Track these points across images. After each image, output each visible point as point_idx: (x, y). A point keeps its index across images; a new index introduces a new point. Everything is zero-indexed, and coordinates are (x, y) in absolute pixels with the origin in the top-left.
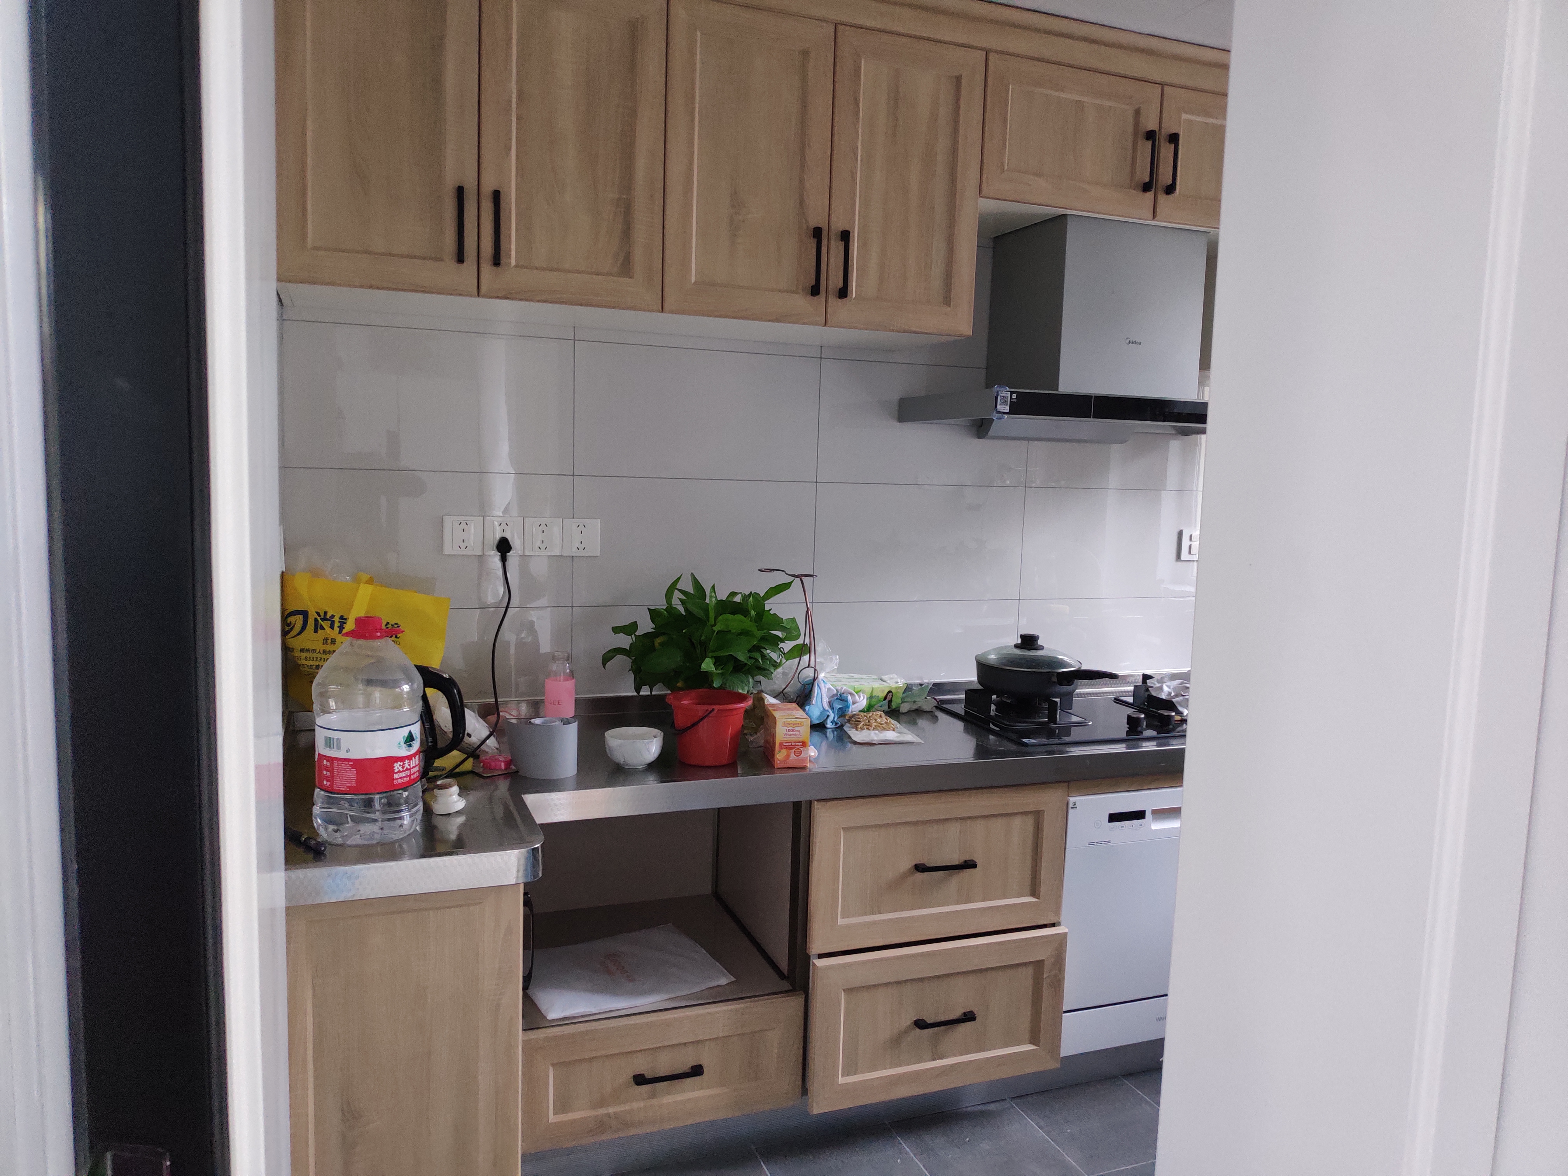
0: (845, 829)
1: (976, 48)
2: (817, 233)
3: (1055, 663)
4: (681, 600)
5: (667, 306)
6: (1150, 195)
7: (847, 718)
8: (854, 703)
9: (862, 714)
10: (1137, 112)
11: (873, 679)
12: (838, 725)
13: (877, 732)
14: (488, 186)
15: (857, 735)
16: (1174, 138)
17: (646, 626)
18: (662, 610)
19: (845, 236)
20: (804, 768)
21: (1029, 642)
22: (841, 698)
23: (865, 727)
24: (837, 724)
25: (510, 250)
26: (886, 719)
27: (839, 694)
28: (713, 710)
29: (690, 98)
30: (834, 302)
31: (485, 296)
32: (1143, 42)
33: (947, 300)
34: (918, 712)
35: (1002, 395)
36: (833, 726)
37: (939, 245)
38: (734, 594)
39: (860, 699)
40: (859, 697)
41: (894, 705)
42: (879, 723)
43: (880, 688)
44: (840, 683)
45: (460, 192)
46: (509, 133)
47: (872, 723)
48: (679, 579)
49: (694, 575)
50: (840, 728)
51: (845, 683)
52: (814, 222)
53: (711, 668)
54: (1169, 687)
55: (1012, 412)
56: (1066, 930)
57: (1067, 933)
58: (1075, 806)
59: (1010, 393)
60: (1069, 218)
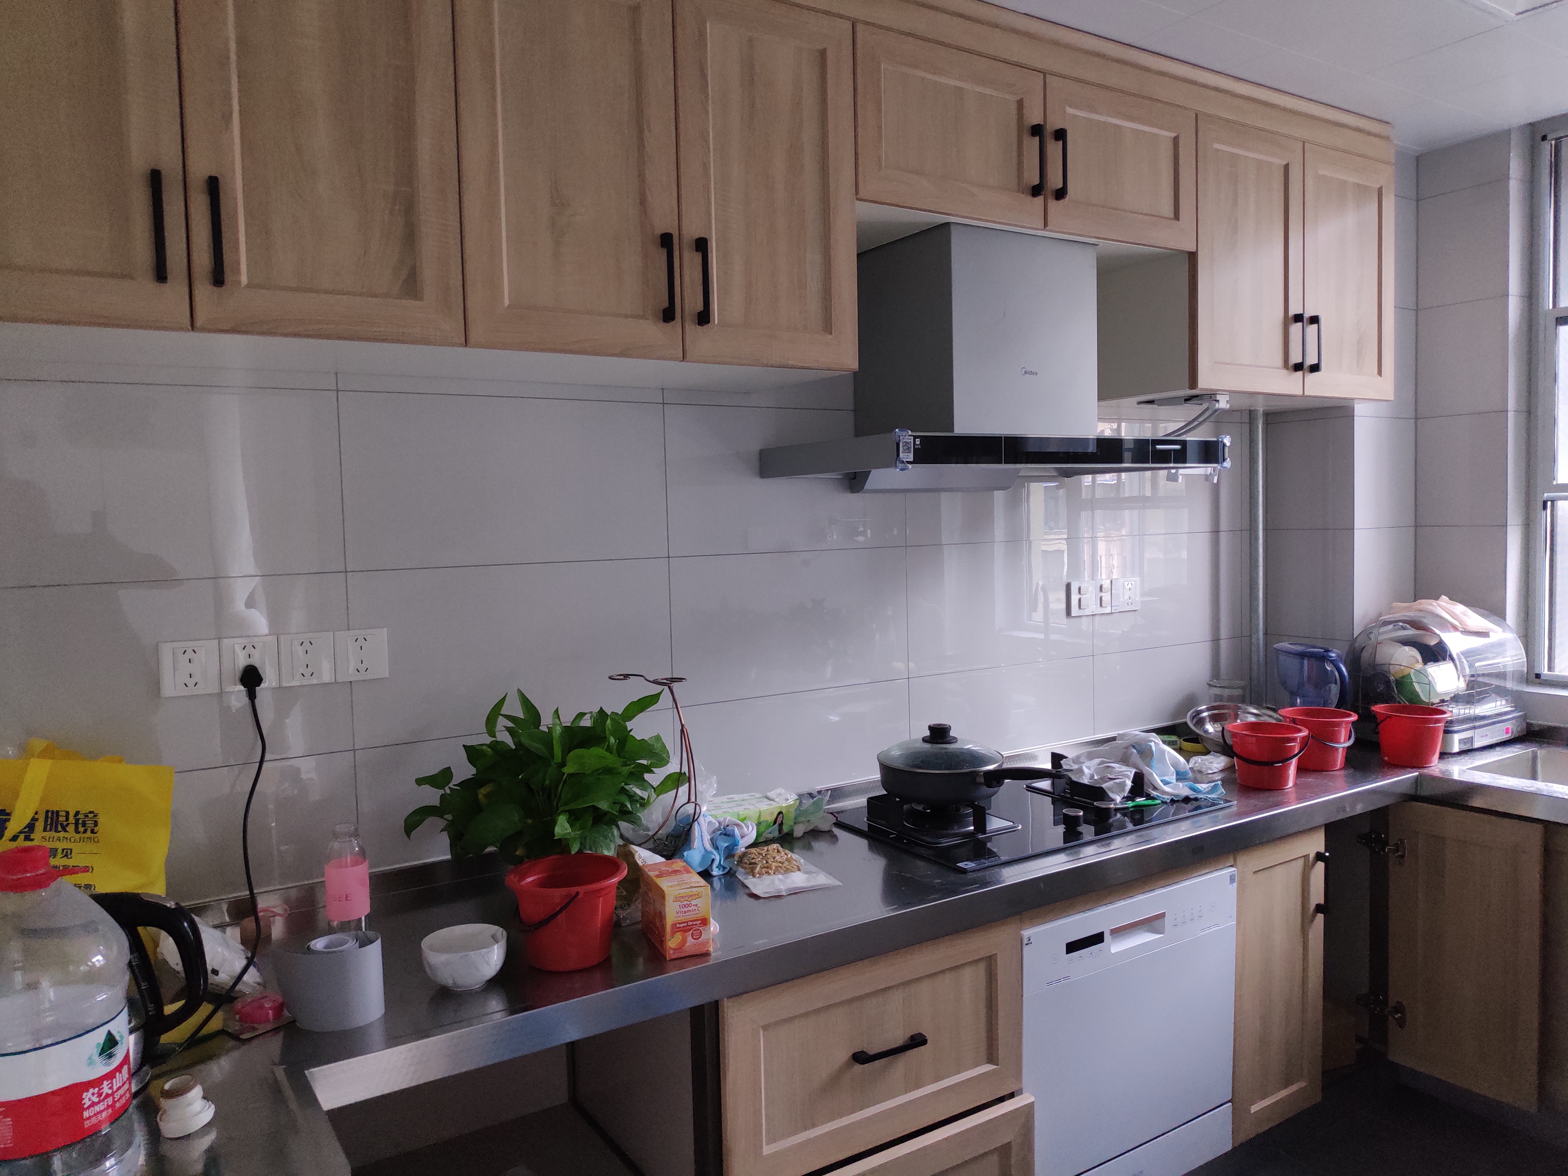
0: (765, 1028)
1: (841, 17)
2: (666, 240)
3: (976, 759)
4: (508, 729)
5: (473, 337)
6: (1040, 200)
7: (736, 858)
8: (742, 837)
9: (753, 850)
10: (1020, 104)
11: (757, 798)
12: (726, 871)
13: (780, 876)
14: (200, 169)
15: (760, 885)
16: (1060, 135)
17: (464, 771)
18: (485, 747)
19: (701, 245)
20: (707, 954)
21: (939, 734)
22: (725, 832)
23: (764, 870)
24: (724, 868)
25: (238, 263)
26: (786, 854)
27: (722, 827)
28: (578, 893)
29: (488, 57)
30: (692, 329)
31: (204, 330)
32: (1021, 23)
33: (828, 326)
34: (815, 833)
35: (904, 440)
36: (721, 873)
37: (813, 257)
38: (581, 715)
39: (748, 830)
40: (748, 827)
41: (785, 829)
42: (780, 862)
43: (768, 809)
44: (720, 811)
45: (155, 179)
46: (228, 97)
47: (771, 864)
48: (503, 700)
49: (521, 692)
50: (730, 875)
51: (726, 810)
52: (661, 228)
53: (566, 830)
54: (1089, 768)
55: (917, 461)
56: (1032, 1099)
57: (1033, 1102)
58: (1030, 942)
59: (912, 437)
60: (953, 227)
